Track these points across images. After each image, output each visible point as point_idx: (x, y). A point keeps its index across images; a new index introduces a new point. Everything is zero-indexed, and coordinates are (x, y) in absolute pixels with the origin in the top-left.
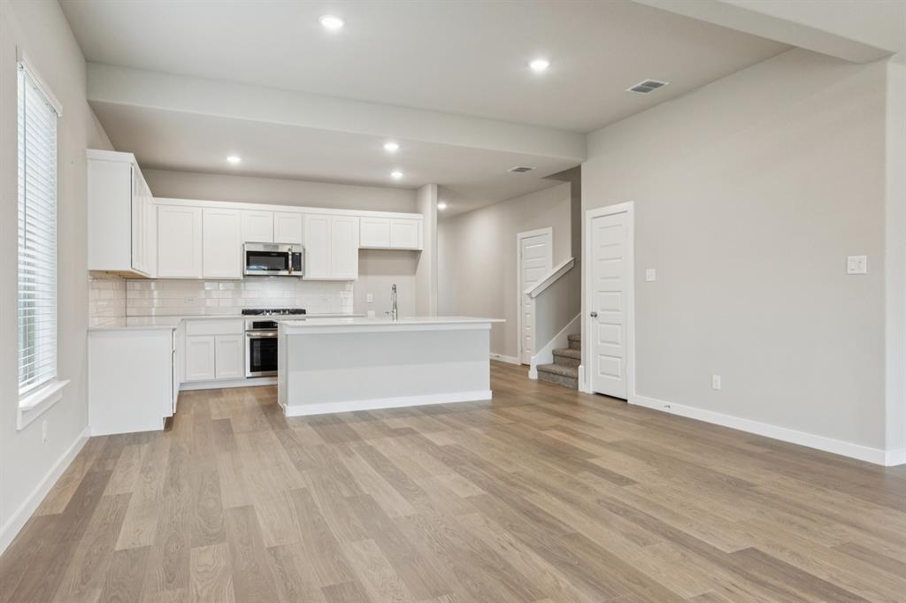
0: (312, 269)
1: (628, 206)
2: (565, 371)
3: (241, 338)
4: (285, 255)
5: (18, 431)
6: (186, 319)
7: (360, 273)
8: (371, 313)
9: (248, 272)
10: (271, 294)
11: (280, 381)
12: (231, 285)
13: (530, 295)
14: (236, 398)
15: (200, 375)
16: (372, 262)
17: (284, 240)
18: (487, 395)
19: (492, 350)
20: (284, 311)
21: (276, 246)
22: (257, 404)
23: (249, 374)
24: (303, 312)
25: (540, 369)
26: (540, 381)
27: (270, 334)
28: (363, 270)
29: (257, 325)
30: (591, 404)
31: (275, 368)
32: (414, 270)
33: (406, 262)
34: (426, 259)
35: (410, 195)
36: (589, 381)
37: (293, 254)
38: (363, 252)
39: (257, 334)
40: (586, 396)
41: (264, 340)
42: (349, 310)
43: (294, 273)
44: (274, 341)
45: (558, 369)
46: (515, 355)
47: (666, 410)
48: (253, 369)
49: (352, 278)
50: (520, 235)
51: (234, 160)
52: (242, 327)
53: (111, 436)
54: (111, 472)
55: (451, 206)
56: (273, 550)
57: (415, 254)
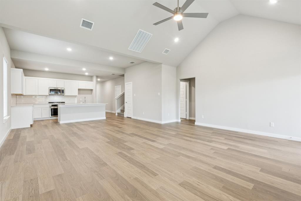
0: (66, 93)
1: (131, 83)
2: (122, 113)
3: (48, 109)
4: (60, 90)
5: (4, 123)
6: (34, 104)
7: (78, 94)
8: (81, 103)
9: (50, 94)
10: (56, 99)
11: (58, 118)
12: (45, 97)
13: (116, 99)
14: (48, 121)
15: (38, 117)
16: (81, 92)
17: (60, 87)
18: (105, 118)
19: (106, 110)
20: (60, 102)
21: (58, 88)
22: (53, 122)
23: (50, 116)
24: (64, 102)
25: (118, 113)
26: (118, 116)
27: (56, 107)
28: (79, 93)
29: (52, 105)
30: (126, 119)
31: (57, 115)
32: (92, 94)
33: (90, 92)
34: (94, 91)
35: (90, 78)
36: (126, 115)
37: (62, 90)
38: (79, 90)
39: (53, 107)
40: (125, 118)
41: (54, 109)
42: (76, 102)
43: (62, 94)
44: (57, 109)
45: (121, 113)
46: (114, 111)
47: (137, 119)
48: (51, 115)
49: (76, 95)
50: (115, 87)
51: (47, 69)
52: (49, 106)
53: (17, 129)
54: (20, 134)
55: (101, 80)
56: (57, 139)
57: (92, 90)
